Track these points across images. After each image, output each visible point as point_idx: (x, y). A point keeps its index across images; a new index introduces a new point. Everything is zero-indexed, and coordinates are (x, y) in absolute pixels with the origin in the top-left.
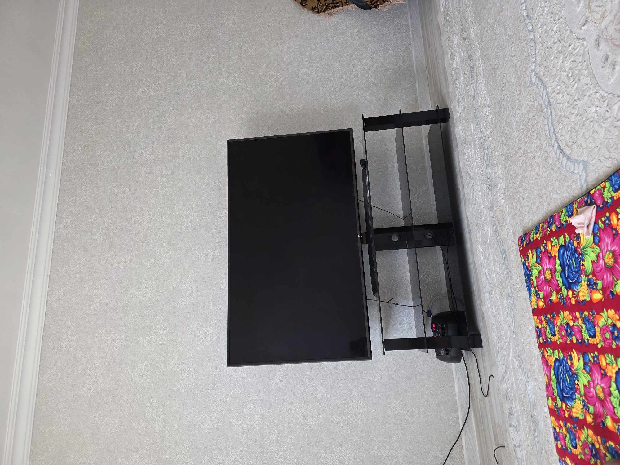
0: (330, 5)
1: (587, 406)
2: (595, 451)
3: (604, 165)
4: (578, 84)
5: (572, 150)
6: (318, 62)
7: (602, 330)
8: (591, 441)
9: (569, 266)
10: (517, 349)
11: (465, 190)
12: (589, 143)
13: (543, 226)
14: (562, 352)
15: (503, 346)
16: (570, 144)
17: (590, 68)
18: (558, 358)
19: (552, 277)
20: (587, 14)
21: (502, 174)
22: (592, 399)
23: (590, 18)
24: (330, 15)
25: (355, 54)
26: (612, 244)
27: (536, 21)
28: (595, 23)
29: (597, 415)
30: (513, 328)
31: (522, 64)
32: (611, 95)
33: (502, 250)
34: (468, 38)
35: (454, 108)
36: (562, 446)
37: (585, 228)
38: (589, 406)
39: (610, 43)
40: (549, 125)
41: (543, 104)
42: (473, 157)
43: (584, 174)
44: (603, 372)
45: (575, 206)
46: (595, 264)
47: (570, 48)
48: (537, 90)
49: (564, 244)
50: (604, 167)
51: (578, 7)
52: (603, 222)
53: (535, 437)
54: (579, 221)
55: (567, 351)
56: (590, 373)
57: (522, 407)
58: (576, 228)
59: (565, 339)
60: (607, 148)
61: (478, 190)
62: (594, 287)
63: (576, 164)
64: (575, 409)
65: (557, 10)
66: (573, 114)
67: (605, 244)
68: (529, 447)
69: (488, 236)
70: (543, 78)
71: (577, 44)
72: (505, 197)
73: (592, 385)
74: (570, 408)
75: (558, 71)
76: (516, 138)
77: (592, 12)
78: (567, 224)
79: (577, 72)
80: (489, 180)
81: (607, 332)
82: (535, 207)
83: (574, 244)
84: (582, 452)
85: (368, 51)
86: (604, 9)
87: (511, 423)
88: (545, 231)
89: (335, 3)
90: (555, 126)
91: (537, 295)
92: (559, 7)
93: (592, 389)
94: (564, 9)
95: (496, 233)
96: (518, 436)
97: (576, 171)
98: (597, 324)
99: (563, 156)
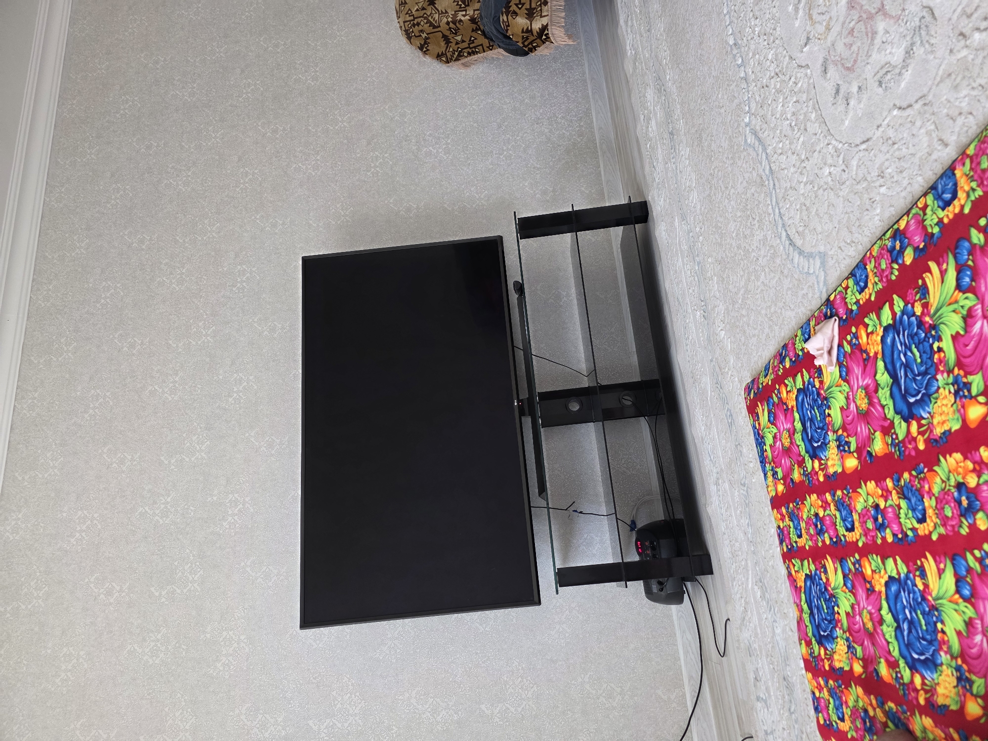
0: (465, 50)
1: (854, 647)
2: (869, 722)
3: (846, 255)
4: (804, 136)
5: (804, 239)
6: (448, 138)
7: (861, 516)
8: (863, 706)
9: (811, 420)
10: (757, 569)
11: (674, 324)
12: (825, 225)
13: (773, 363)
14: (813, 562)
15: (740, 567)
16: (801, 229)
17: (818, 109)
18: (809, 574)
19: (791, 443)
20: (808, 28)
21: (719, 291)
22: (858, 634)
23: (812, 33)
24: (465, 65)
25: (506, 123)
26: (863, 376)
27: (746, 48)
28: (819, 39)
29: (867, 660)
30: (749, 536)
31: (733, 117)
32: (846, 145)
33: (727, 411)
34: (665, 90)
35: (653, 199)
36: (825, 721)
37: (826, 356)
38: (856, 646)
39: (840, 66)
40: (772, 205)
41: (764, 174)
42: (681, 272)
43: (822, 273)
44: (868, 586)
45: (812, 323)
46: (845, 412)
47: (791, 83)
48: (753, 154)
49: (802, 387)
50: (846, 258)
51: (797, 19)
52: (849, 343)
53: (791, 713)
54: (819, 346)
55: (819, 560)
56: (853, 591)
57: (771, 665)
58: (815, 358)
59: (815, 540)
60: (848, 228)
61: (690, 320)
62: (847, 449)
63: (811, 260)
64: (837, 654)
65: (771, 28)
66: (802, 182)
67: (855, 377)
68: (785, 732)
69: (707, 391)
70: (760, 135)
71: (799, 75)
72: (725, 327)
73: (857, 610)
74: (830, 655)
75: (778, 121)
76: (733, 232)
77: (814, 23)
78: (804, 353)
79: (802, 117)
80: (703, 304)
81: (869, 518)
82: (764, 335)
83: (816, 384)
84: (853, 728)
85: (525, 120)
86: (828, 17)
87: (758, 694)
88: (776, 369)
89: (472, 48)
90: (781, 205)
91: (775, 474)
92: (773, 23)
93: (858, 617)
94: (779, 25)
95: (717, 385)
96: (769, 716)
97: (811, 271)
98: (855, 508)
99: (794, 250)
